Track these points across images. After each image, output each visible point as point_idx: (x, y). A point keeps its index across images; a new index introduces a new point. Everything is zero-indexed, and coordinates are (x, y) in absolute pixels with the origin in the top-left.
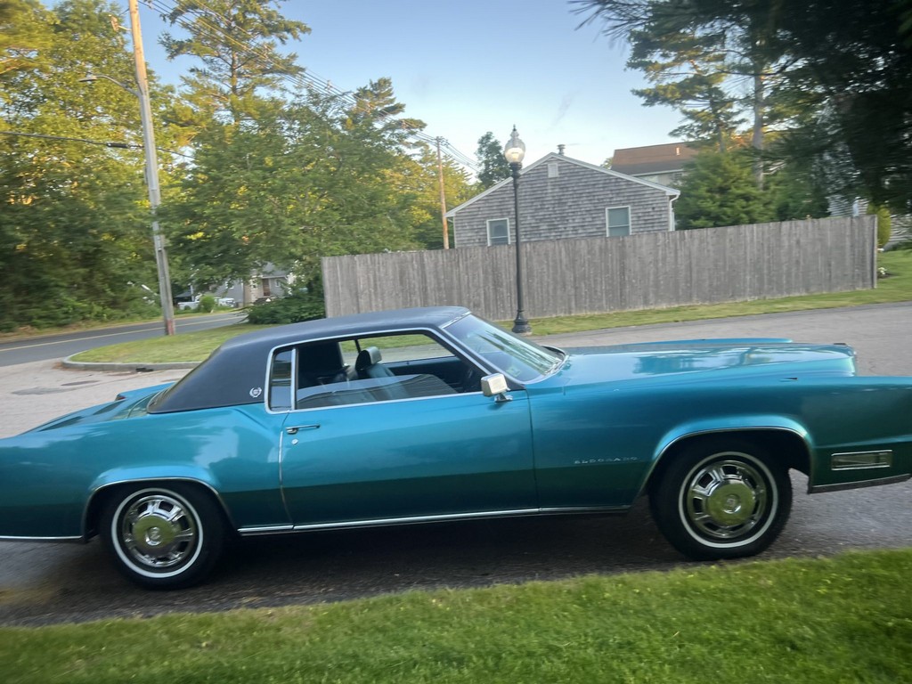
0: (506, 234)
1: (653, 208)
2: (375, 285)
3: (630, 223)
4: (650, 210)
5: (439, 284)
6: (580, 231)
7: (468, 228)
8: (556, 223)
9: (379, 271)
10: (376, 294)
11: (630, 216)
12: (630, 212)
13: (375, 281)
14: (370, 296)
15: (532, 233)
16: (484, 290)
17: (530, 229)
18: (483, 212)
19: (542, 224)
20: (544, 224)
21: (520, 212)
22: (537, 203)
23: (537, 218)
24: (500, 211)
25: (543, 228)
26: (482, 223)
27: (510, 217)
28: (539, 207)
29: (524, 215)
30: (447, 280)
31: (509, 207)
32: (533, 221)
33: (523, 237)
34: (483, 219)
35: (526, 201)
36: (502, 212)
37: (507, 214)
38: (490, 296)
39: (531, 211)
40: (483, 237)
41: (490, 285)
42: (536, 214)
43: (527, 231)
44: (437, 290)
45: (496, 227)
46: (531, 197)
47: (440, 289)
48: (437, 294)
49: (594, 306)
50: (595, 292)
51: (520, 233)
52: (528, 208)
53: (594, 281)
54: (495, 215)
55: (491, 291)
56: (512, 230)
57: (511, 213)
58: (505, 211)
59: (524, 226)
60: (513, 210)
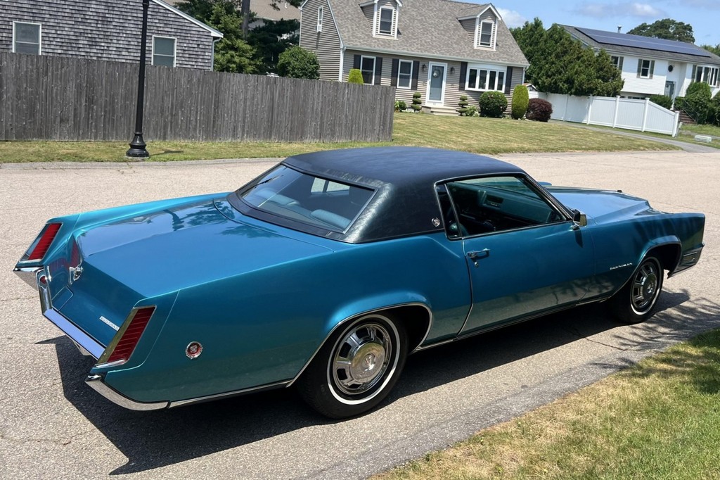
0: (38, 41)
1: (198, 45)
3: (175, 55)
4: (196, 46)
5: (19, 92)
6: (124, 53)
8: (98, 40)
11: (175, 47)
12: (176, 44)
15: (69, 45)
16: (75, 105)
17: (67, 41)
18: (9, 12)
19: (82, 38)
20: (84, 39)
21: (56, 21)
22: (78, 16)
23: (76, 30)
24: (31, 15)
25: (82, 42)
26: (6, 23)
27: (44, 23)
28: (80, 20)
29: (61, 25)
30: (29, 89)
31: (44, 12)
32: (72, 33)
33: (58, 47)
34: (7, 19)
35: (65, 10)
36: (34, 16)
37: (40, 19)
38: (80, 113)
39: (71, 22)
40: (6, 39)
41: (83, 101)
42: (75, 27)
43: (62, 42)
44: (15, 99)
45: (23, 32)
46: (71, 8)
47: (19, 97)
48: (15, 103)
49: (189, 134)
50: (190, 120)
51: (54, 43)
52: (67, 18)
53: (191, 110)
54: (26, 18)
55: (83, 108)
56: (45, 39)
57: (46, 20)
58: (38, 15)
59: (60, 36)
60: (48, 16)
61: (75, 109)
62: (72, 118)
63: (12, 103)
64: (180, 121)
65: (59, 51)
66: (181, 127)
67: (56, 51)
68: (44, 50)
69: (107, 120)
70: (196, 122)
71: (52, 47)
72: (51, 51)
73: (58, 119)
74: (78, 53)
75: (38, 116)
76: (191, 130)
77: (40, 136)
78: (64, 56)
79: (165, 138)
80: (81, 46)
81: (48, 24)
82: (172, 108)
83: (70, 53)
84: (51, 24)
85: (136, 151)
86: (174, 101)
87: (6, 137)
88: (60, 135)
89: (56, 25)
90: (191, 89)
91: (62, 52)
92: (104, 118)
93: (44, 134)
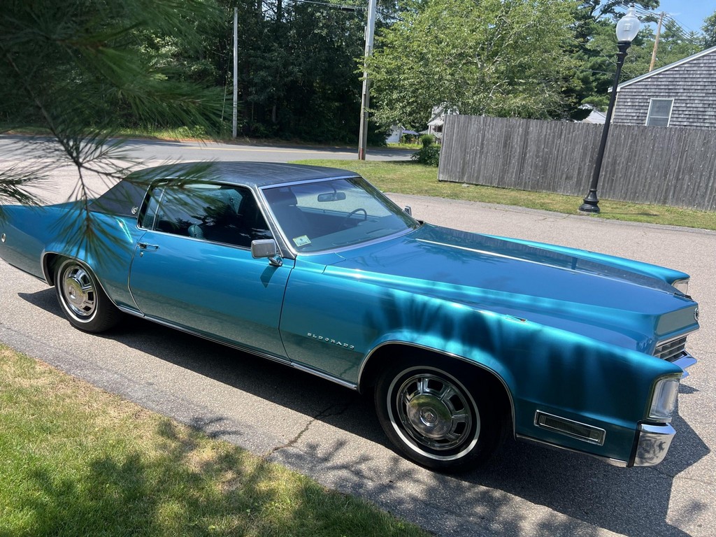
0: (668, 115)
2: (482, 144)
5: (538, 152)
7: (629, 104)
9: (488, 132)
10: (481, 153)
13: (483, 140)
14: (476, 152)
15: (696, 117)
16: (580, 165)
17: (694, 113)
18: (649, 90)
19: (709, 109)
20: (712, 110)
21: (689, 95)
22: (710, 87)
23: (705, 102)
24: (667, 91)
25: (709, 113)
26: (645, 101)
27: (677, 98)
28: (711, 91)
29: (692, 98)
30: (546, 150)
31: (679, 87)
32: (701, 105)
33: (685, 120)
34: (647, 97)
35: (699, 84)
36: (669, 92)
37: (674, 94)
38: (584, 171)
39: (702, 95)
40: (643, 115)
41: (587, 161)
42: (705, 99)
43: (690, 115)
44: (535, 157)
45: (658, 107)
46: (705, 80)
47: (537, 157)
48: (534, 161)
49: (695, 200)
50: (699, 186)
51: (682, 116)
52: (699, 91)
53: (701, 176)
54: (662, 94)
55: (586, 167)
56: (675, 112)
57: (679, 94)
58: (673, 91)
59: (689, 109)
60: (682, 91)
61: (579, 169)
62: (576, 176)
63: (532, 161)
64: (685, 186)
65: (685, 124)
66: (686, 192)
67: (682, 124)
68: (671, 123)
69: (607, 179)
70: (707, 189)
71: (680, 120)
72: (678, 123)
73: (564, 176)
74: (702, 124)
75: (549, 172)
76: (698, 197)
77: (548, 189)
78: (689, 127)
79: (665, 203)
80: (707, 117)
81: (681, 98)
82: (679, 171)
83: (695, 124)
84: (683, 98)
85: (588, 206)
86: (683, 164)
87: (525, 187)
88: (564, 189)
89: (687, 98)
90: (706, 152)
91: (688, 124)
92: (604, 178)
93: (551, 187)
